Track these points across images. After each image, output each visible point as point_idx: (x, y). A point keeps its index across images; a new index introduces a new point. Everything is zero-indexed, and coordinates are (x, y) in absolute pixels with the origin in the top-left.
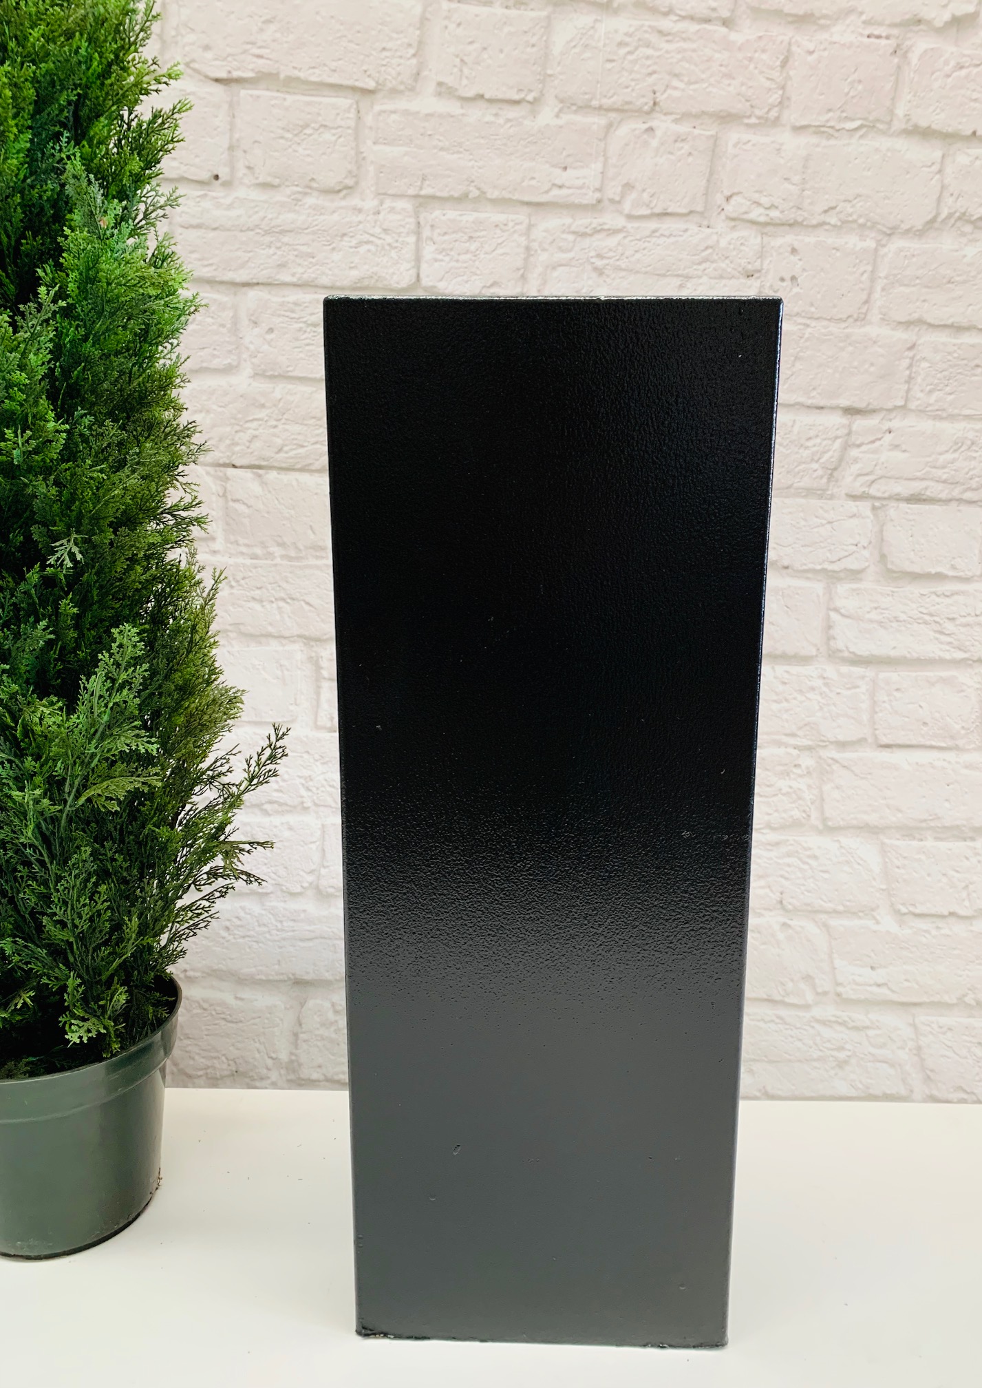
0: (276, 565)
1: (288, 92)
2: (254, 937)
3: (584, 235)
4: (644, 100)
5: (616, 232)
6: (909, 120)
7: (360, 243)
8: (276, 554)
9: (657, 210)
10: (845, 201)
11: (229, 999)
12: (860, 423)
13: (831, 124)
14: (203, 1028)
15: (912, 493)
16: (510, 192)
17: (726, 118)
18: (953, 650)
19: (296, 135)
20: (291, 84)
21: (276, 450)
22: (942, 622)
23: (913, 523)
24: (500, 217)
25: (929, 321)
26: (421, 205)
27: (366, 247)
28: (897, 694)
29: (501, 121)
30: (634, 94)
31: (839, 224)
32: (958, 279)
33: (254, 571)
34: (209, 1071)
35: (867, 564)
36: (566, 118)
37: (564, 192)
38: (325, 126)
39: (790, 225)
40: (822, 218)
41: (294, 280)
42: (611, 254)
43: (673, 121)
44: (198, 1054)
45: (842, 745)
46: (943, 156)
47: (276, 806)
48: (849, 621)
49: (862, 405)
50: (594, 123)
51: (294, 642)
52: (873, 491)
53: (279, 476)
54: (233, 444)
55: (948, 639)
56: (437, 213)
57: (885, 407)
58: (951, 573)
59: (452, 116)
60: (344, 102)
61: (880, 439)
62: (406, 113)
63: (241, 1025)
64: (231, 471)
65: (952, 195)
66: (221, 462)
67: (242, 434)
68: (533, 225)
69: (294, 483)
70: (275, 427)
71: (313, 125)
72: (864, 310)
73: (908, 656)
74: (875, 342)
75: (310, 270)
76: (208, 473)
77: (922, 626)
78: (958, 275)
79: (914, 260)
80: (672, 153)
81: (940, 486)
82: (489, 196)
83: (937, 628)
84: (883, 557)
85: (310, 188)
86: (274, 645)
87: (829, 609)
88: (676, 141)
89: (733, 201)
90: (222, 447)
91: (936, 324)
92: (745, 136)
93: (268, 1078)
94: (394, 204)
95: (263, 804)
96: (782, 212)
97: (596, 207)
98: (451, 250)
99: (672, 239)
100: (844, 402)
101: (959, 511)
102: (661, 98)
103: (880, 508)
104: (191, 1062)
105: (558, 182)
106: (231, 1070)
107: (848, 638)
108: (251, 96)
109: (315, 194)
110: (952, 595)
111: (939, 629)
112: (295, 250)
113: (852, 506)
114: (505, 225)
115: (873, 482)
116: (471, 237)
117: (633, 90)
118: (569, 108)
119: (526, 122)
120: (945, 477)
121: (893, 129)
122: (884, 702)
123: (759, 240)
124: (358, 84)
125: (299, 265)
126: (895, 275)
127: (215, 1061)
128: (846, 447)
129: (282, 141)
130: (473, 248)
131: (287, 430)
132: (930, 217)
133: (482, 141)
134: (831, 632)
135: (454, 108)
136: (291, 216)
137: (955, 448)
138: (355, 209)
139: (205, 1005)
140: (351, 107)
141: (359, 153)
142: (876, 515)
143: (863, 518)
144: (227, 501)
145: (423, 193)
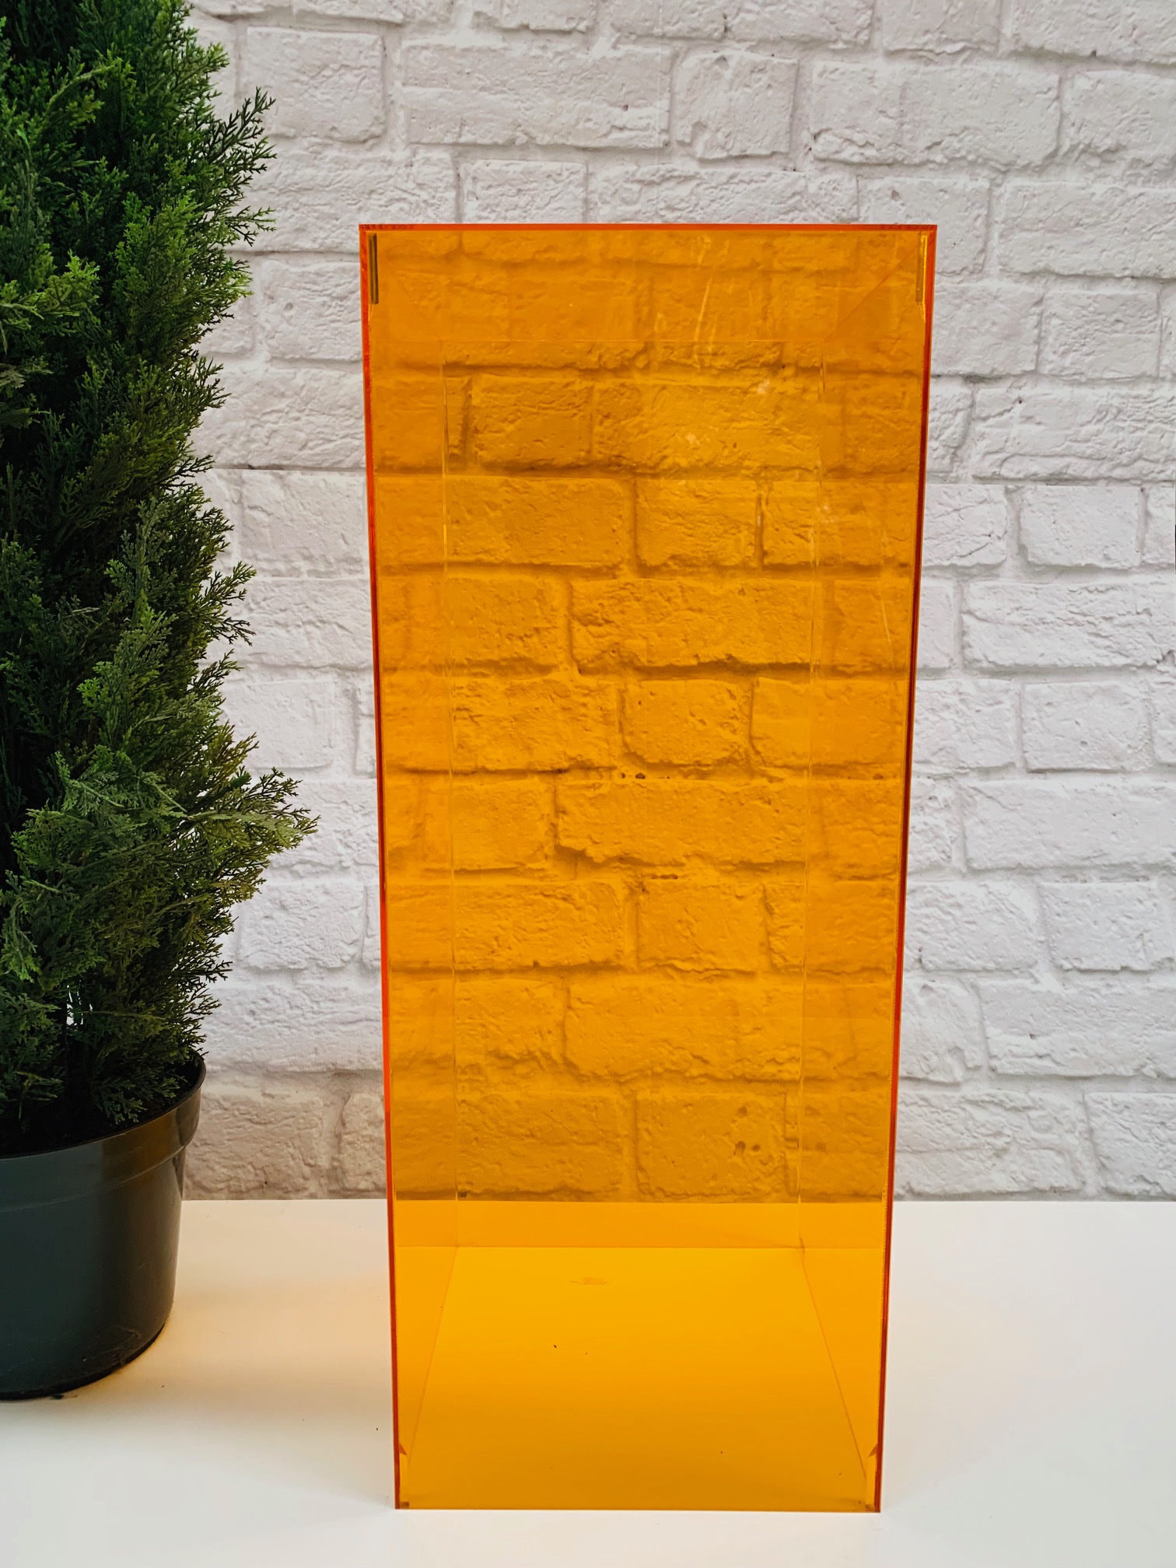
0: (302, 583)
1: (303, 29)
2: (285, 1021)
3: (651, 184)
4: (715, 26)
5: (687, 179)
6: (1017, 41)
7: (392, 201)
8: (303, 570)
9: (735, 152)
10: (951, 135)
11: (255, 1095)
12: (984, 392)
13: (930, 47)
14: (225, 1131)
15: (1050, 472)
16: (563, 137)
17: (809, 44)
18: (1112, 655)
19: (312, 78)
20: (306, 19)
21: (299, 446)
22: (1096, 622)
23: (1055, 507)
24: (553, 166)
25: (1057, 270)
26: (460, 155)
27: (397, 206)
28: (1047, 709)
29: (550, 55)
30: (702, 20)
31: (945, 161)
32: (1086, 221)
33: (276, 589)
34: (232, 1183)
35: (1003, 557)
36: (624, 49)
37: (626, 134)
38: (347, 66)
39: (889, 165)
40: (925, 155)
41: (316, 246)
42: (683, 205)
43: (748, 49)
44: (219, 1163)
45: (986, 772)
46: (1060, 81)
47: (309, 866)
48: (985, 625)
49: (986, 371)
50: (657, 54)
51: (327, 672)
52: (1004, 472)
53: (303, 477)
54: (249, 441)
55: (1107, 642)
56: (480, 163)
57: (1013, 373)
58: (1104, 565)
59: (494, 51)
60: (368, 38)
61: (1009, 411)
62: (440, 48)
63: (270, 1126)
64: (246, 474)
65: (1073, 124)
66: (235, 462)
67: (259, 429)
68: (592, 174)
69: (322, 485)
70: (298, 419)
71: (332, 66)
72: (980, 261)
73: (1059, 663)
74: (996, 298)
75: (333, 235)
76: (220, 476)
77: (1074, 628)
78: (1088, 217)
79: (1035, 200)
80: (747, 86)
81: (1084, 463)
82: (539, 142)
83: (1092, 629)
84: (1022, 549)
85: (331, 138)
86: (303, 677)
87: (961, 612)
88: (752, 72)
89: (821, 140)
90: (236, 446)
91: (1066, 273)
92: (832, 65)
93: (306, 1189)
94: (429, 155)
95: (293, 865)
96: (879, 150)
97: (663, 151)
98: (497, 205)
99: (754, 186)
100: (964, 369)
101: (1109, 491)
102: (733, 22)
103: (1014, 491)
104: (210, 1173)
105: (618, 123)
106: (260, 1181)
107: (986, 645)
108: (260, 34)
109: (337, 145)
110: (1108, 590)
111: (1095, 631)
112: (315, 211)
113: (981, 490)
114: (559, 175)
115: (1005, 460)
116: (519, 190)
117: (700, 15)
118: (628, 37)
119: (579, 55)
120: (1089, 452)
121: (1001, 51)
122: (1033, 719)
123: (854, 183)
124: (383, 17)
125: (321, 228)
126: (1014, 219)
127: (239, 1171)
128: (970, 420)
129: (297, 85)
130: (522, 203)
131: (312, 422)
132: (1050, 150)
133: (529, 79)
134: (966, 639)
135: (494, 41)
136: (310, 172)
137: (1099, 417)
138: (383, 161)
139: (227, 1105)
140: (375, 42)
141: (386, 96)
142: (1010, 500)
143: (996, 503)
144: (243, 508)
145: (463, 140)
